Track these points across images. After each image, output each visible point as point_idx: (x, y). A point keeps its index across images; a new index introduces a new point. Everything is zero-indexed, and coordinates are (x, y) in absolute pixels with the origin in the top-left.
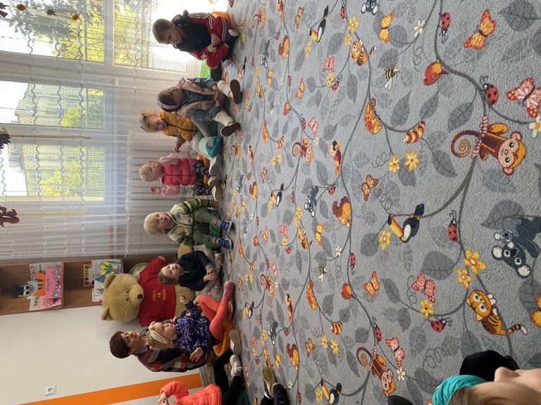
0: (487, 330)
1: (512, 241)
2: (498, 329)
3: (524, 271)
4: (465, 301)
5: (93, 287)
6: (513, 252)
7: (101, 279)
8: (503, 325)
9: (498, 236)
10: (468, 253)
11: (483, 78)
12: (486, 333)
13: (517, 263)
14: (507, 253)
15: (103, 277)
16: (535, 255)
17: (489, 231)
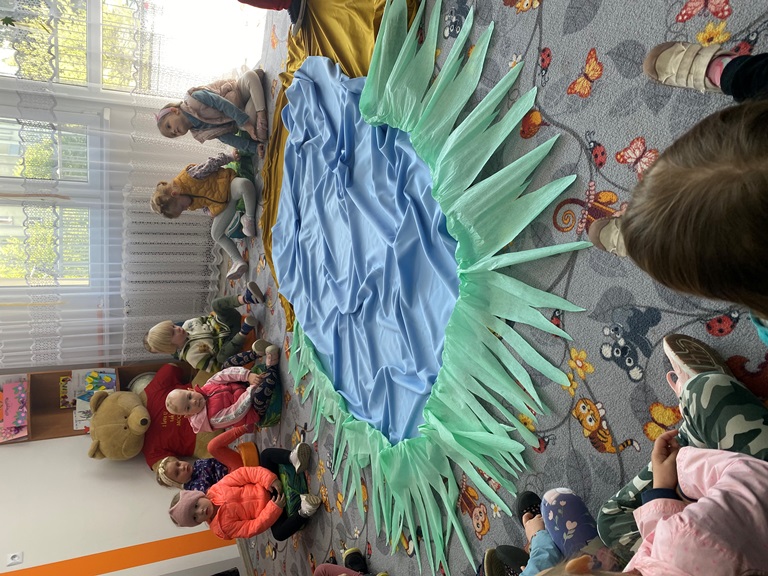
0: (596, 448)
1: (622, 337)
2: (608, 446)
3: (636, 373)
4: (570, 412)
5: (75, 409)
6: (624, 350)
7: (86, 396)
8: (614, 440)
9: (607, 332)
10: (574, 353)
11: (589, 133)
12: (595, 452)
13: (628, 364)
14: (617, 351)
15: (90, 394)
16: (648, 354)
17: (597, 325)
